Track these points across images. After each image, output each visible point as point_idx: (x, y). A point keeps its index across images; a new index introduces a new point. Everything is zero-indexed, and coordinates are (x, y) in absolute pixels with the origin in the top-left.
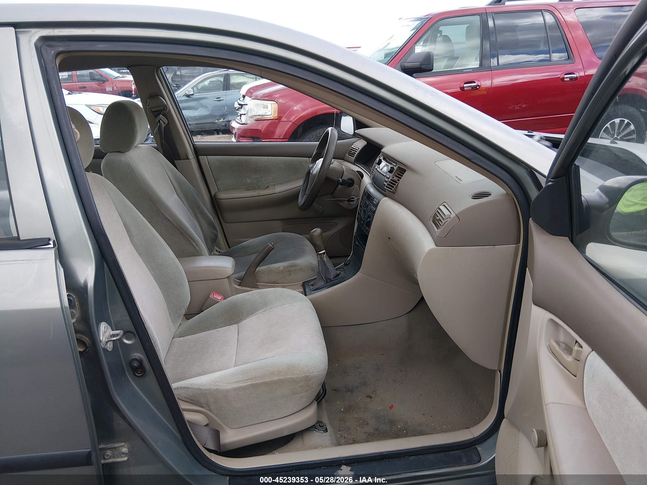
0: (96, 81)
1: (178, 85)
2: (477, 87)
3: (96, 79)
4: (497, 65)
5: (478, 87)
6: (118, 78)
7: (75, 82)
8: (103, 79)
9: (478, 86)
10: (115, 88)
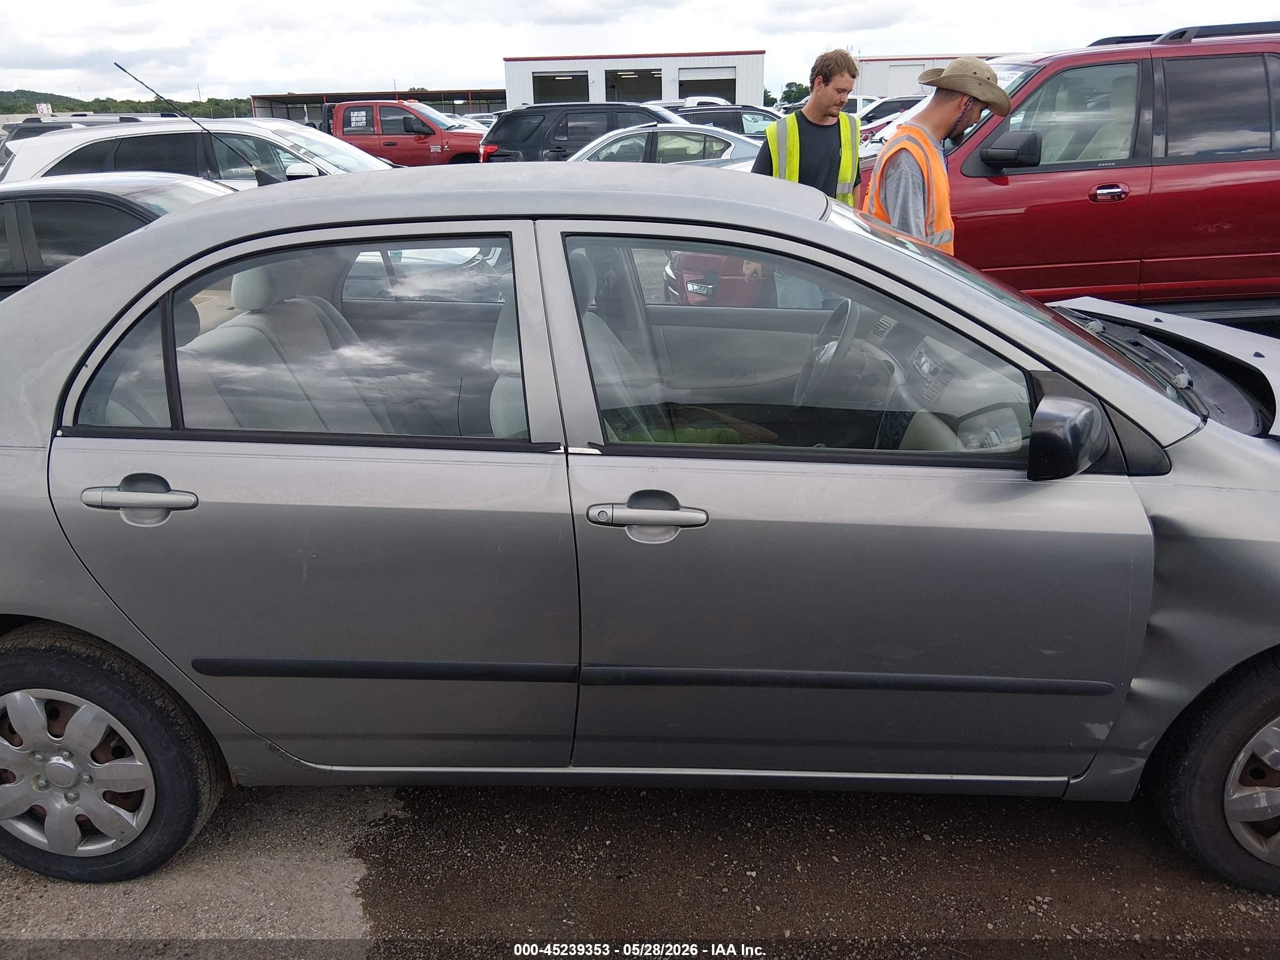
0: (413, 133)
1: (561, 148)
2: (1121, 195)
3: (414, 130)
4: (1163, 156)
5: (1123, 196)
6: (452, 129)
7: (378, 135)
8: (426, 129)
9: (1125, 193)
10: (446, 147)
